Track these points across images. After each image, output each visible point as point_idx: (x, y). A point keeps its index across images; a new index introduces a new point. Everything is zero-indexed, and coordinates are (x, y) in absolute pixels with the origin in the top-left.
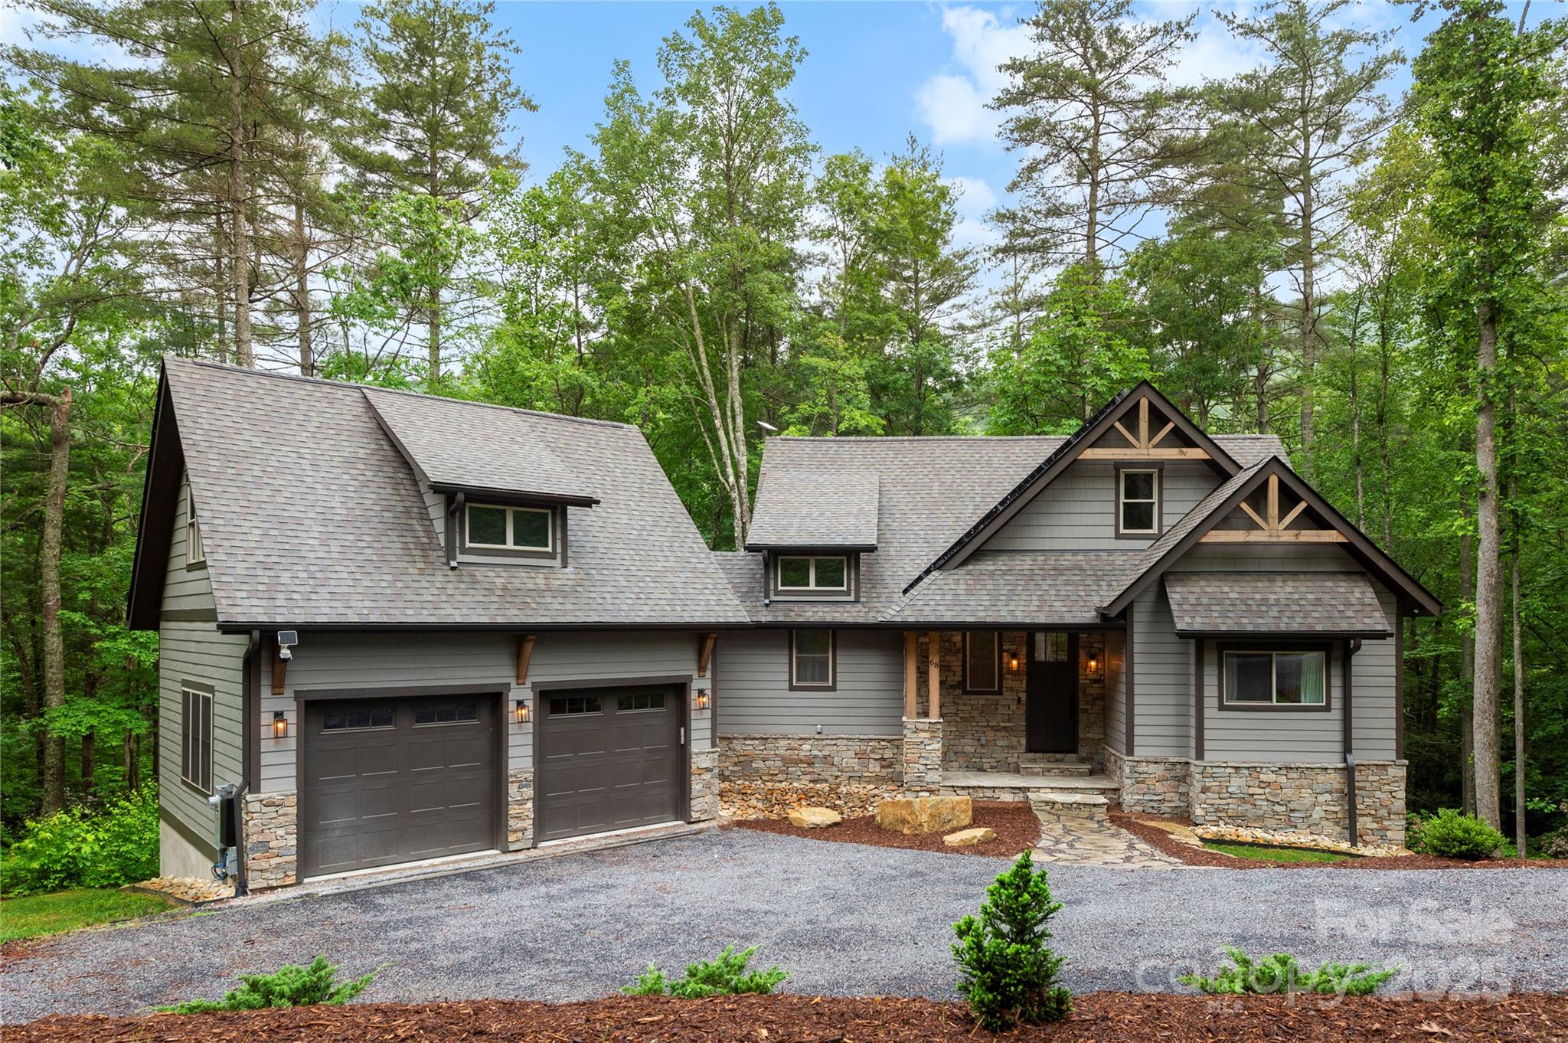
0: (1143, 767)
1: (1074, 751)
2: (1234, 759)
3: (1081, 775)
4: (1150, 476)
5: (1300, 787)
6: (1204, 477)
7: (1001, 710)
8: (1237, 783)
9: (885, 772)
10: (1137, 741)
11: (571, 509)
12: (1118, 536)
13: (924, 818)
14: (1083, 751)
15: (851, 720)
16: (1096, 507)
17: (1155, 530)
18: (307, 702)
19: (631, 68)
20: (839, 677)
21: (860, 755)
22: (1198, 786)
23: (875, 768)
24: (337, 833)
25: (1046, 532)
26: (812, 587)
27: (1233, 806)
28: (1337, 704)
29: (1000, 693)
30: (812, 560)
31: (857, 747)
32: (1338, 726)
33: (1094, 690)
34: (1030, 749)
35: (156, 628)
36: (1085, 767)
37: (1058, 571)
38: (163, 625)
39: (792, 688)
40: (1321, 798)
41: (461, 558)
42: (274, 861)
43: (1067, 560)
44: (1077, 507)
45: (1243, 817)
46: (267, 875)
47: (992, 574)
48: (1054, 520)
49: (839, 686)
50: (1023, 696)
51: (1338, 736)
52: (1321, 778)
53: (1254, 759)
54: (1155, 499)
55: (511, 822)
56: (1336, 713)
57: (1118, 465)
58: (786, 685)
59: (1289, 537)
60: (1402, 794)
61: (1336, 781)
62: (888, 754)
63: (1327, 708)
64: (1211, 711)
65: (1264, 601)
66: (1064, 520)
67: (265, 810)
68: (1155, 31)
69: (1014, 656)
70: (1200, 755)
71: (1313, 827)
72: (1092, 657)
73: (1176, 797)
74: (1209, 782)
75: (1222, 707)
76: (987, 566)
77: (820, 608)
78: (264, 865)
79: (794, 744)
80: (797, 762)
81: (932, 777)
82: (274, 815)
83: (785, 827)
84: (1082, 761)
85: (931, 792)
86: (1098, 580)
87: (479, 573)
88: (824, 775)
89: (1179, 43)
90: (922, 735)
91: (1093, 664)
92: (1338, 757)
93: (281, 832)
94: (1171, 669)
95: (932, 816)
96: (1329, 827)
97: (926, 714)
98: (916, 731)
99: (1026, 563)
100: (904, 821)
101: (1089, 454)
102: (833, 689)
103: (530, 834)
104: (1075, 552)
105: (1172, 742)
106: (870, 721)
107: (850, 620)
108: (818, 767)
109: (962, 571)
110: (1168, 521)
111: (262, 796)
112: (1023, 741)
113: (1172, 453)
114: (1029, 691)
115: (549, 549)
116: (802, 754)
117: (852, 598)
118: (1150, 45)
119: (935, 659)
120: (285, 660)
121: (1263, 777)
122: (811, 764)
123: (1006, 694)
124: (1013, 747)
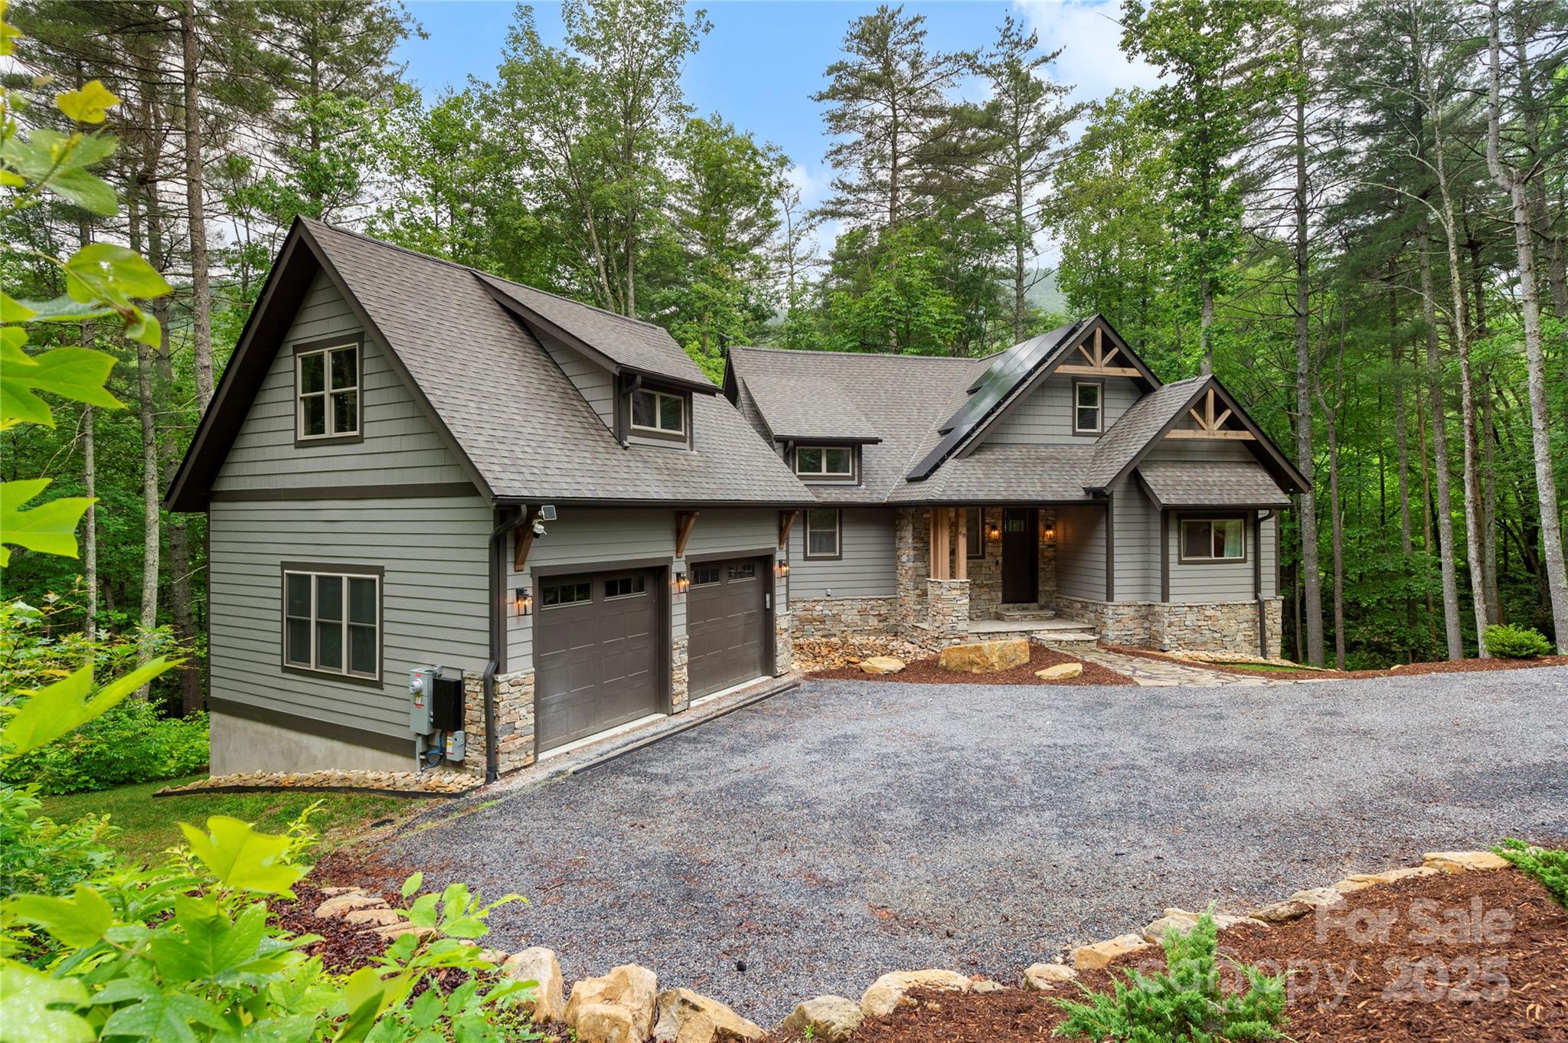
0: (1121, 610)
1: (1034, 600)
2: (1190, 600)
3: (1049, 619)
4: (1095, 388)
5: (1229, 619)
6: (1131, 391)
7: (984, 570)
8: (1191, 619)
9: (881, 625)
10: (1116, 590)
11: (695, 395)
12: (1075, 434)
13: (994, 659)
14: (1042, 600)
15: (851, 584)
16: (1059, 411)
17: (1098, 430)
18: (541, 579)
19: (534, 13)
20: (844, 548)
21: (862, 613)
22: (1166, 622)
23: (874, 622)
24: (554, 708)
25: (1025, 429)
26: (824, 472)
27: (1189, 636)
28: (1250, 557)
29: (983, 557)
30: (824, 450)
31: (859, 605)
32: (1251, 573)
33: (1049, 553)
34: (1004, 602)
35: (205, 508)
36: (1051, 613)
37: (1044, 461)
38: (213, 506)
39: (806, 558)
40: (1242, 626)
41: (631, 439)
42: (518, 742)
43: (1044, 452)
44: (1046, 411)
45: (1193, 643)
46: (513, 757)
47: (995, 462)
48: (1030, 420)
49: (844, 555)
50: (1000, 559)
51: (1251, 581)
52: (1241, 611)
53: (1199, 600)
54: (1099, 406)
55: (675, 686)
56: (1250, 564)
57: (1075, 379)
58: (801, 556)
59: (1221, 435)
60: (1279, 621)
61: (1249, 613)
62: (884, 611)
63: (1245, 561)
64: (1173, 565)
65: (1206, 483)
66: (1038, 420)
67: (512, 690)
68: (947, 59)
69: (994, 528)
70: (1165, 597)
71: (1237, 648)
72: (1049, 528)
73: (1141, 631)
74: (1174, 619)
75: (1181, 562)
76: (988, 456)
77: (831, 490)
78: (512, 747)
79: (808, 605)
80: (811, 621)
81: (962, 626)
82: (518, 695)
83: (862, 674)
84: (1042, 608)
85: (961, 638)
86: (1073, 467)
87: (643, 451)
88: (834, 631)
89: (964, 71)
90: (954, 592)
91: (1050, 533)
92: (1251, 595)
93: (523, 711)
94: (1137, 534)
95: (1000, 657)
96: (1247, 647)
97: (953, 575)
98: (951, 589)
99: (1015, 454)
100: (972, 663)
101: (1062, 369)
102: (840, 558)
103: (686, 696)
104: (1046, 445)
105: (1138, 589)
106: (873, 584)
107: (860, 500)
108: (828, 624)
109: (973, 459)
110: (1109, 423)
111: (511, 676)
112: (1000, 595)
113: (1117, 371)
114: (1004, 555)
115: (682, 433)
116: (815, 614)
117: (855, 482)
118: (941, 69)
119: (963, 530)
120: (537, 535)
121: (1207, 613)
122: (822, 622)
123: (988, 558)
124: (992, 600)
